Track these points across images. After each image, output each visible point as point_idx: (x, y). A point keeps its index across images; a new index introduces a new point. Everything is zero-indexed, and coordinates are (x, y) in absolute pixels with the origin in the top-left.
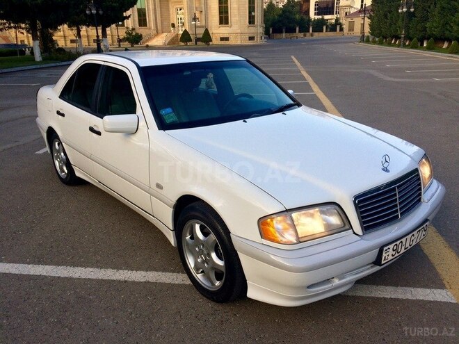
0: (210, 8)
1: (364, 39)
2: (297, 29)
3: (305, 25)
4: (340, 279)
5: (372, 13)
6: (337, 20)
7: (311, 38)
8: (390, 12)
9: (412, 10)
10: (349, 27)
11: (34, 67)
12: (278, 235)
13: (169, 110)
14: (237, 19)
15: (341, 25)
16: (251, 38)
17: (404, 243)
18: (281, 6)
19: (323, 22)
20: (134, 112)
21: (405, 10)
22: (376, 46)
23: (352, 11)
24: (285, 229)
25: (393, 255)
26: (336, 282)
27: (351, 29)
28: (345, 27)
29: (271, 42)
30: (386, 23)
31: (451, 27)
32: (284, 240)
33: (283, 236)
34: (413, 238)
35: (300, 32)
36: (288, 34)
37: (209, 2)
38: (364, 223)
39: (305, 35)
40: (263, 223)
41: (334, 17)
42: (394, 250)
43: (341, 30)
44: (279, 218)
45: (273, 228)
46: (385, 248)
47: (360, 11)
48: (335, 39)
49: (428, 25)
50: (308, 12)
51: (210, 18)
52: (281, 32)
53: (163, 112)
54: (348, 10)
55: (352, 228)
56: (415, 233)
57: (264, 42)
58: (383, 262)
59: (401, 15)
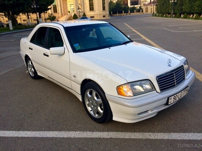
0: (85, 4)
1: (153, 15)
2: (123, 12)
3: (126, 10)
4: (151, 111)
5: (157, 3)
6: (140, 7)
7: (129, 15)
8: (165, 3)
9: (176, 1)
10: (146, 10)
11: (10, 32)
12: (125, 93)
13: (77, 45)
14: (97, 8)
15: (142, 9)
16: (104, 16)
17: (178, 96)
18: (115, 2)
19: (134, 8)
20: (63, 46)
21: (173, 1)
22: (160, 18)
23: (147, 3)
24: (128, 91)
25: (173, 101)
26: (150, 112)
27: (147, 11)
28: (144, 10)
29: (113, 18)
30: (164, 7)
31: (194, 8)
32: (128, 95)
33: (127, 93)
34: (182, 94)
35: (124, 13)
36: (119, 14)
37: (84, 1)
38: (161, 87)
39: (127, 14)
40: (119, 88)
41: (139, 6)
42: (174, 99)
43: (142, 11)
44: (125, 86)
45: (123, 90)
46: (170, 98)
47: (150, 3)
48: (140, 16)
49: (183, 7)
50: (127, 4)
51: (85, 8)
52: (116, 13)
53: (75, 45)
54: (144, 3)
55: (156, 90)
56: (183, 92)
57: (109, 18)
58: (169, 104)
59: (171, 4)
